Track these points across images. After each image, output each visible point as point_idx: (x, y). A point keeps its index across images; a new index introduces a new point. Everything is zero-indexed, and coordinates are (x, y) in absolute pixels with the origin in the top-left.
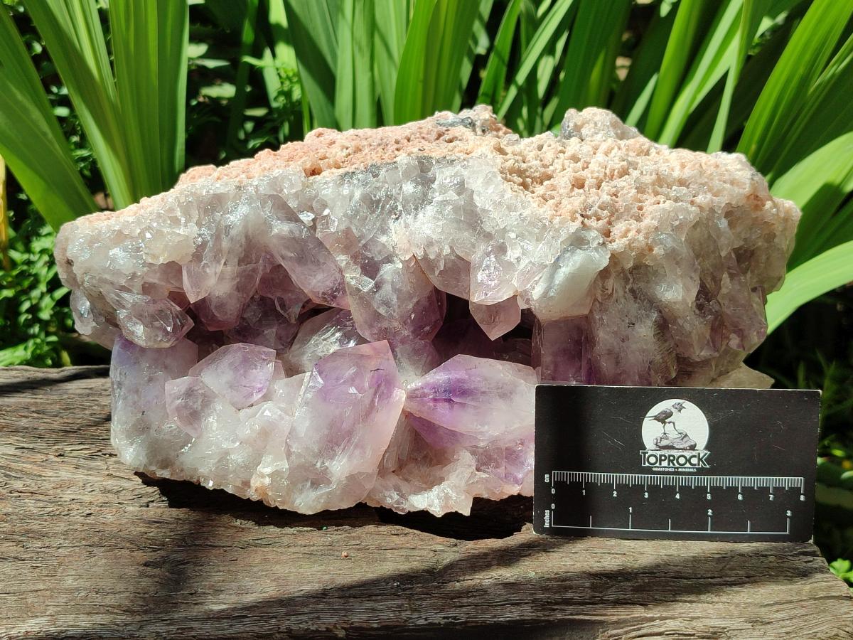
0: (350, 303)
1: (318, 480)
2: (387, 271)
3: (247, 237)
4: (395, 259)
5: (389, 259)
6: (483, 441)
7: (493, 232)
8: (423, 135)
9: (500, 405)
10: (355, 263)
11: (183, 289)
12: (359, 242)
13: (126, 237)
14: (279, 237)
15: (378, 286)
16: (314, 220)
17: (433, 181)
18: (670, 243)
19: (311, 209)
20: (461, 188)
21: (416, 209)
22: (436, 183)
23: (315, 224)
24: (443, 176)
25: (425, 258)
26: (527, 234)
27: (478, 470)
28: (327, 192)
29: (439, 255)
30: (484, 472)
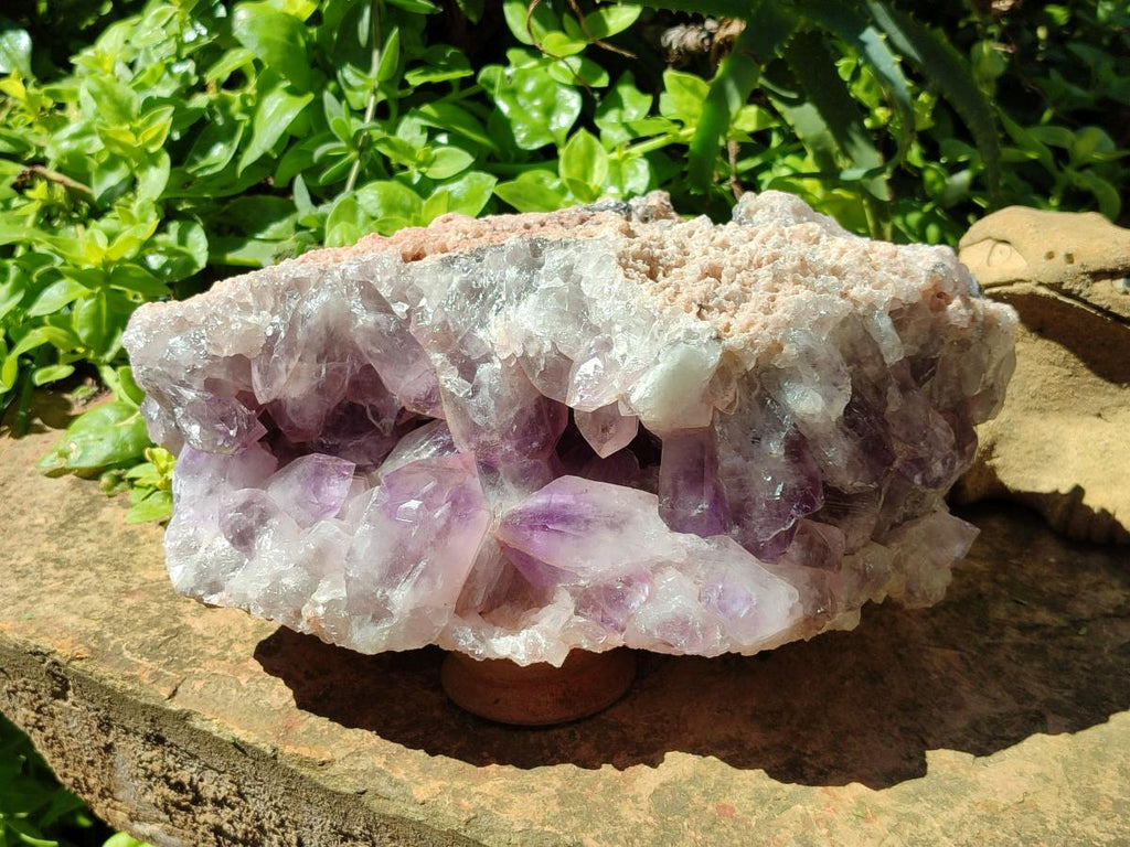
0: (447, 413)
1: (379, 612)
2: (483, 371)
3: (327, 328)
4: (494, 358)
5: (487, 359)
6: (584, 579)
7: (600, 325)
8: (562, 220)
9: (608, 537)
10: (453, 363)
11: (252, 388)
12: (456, 337)
13: (190, 324)
14: (363, 329)
15: (475, 391)
16: (408, 312)
17: (540, 267)
18: (804, 341)
19: (405, 300)
20: (568, 272)
21: (518, 298)
22: (543, 268)
23: (409, 316)
24: (553, 259)
25: (524, 356)
26: (634, 326)
27: (577, 613)
28: (424, 282)
29: (539, 353)
30: (583, 616)
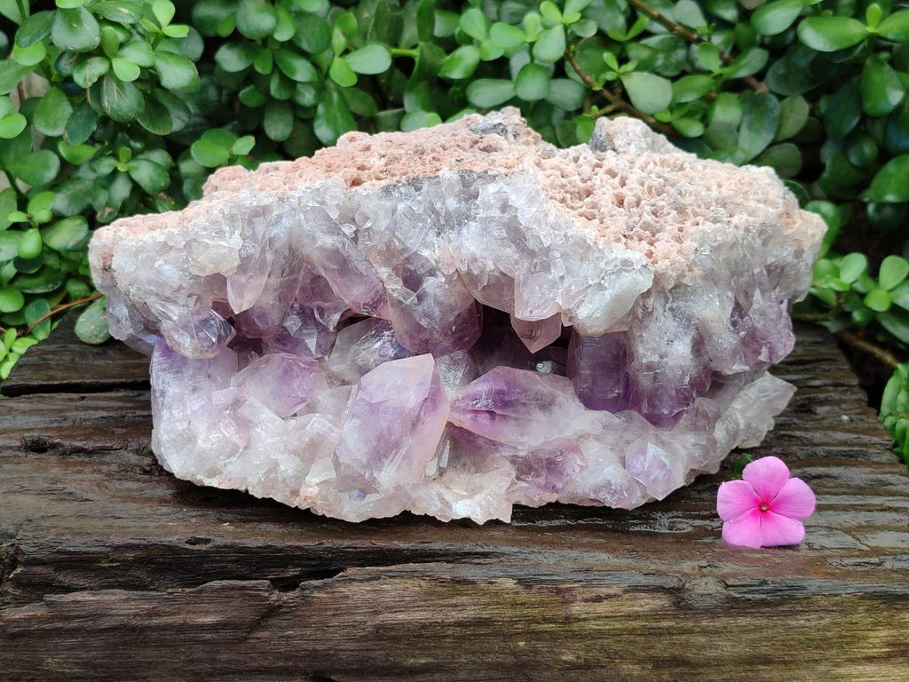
0: (389, 313)
1: (366, 488)
2: (430, 285)
3: (290, 248)
4: (438, 273)
5: (432, 273)
6: (523, 450)
7: (537, 250)
8: (457, 143)
9: (539, 416)
10: (397, 275)
11: (227, 300)
12: (402, 254)
13: (171, 248)
14: (322, 249)
15: (420, 299)
16: (356, 232)
17: (476, 196)
18: (709, 264)
19: (353, 221)
20: (505, 207)
21: (460, 225)
22: (479, 199)
23: (356, 235)
24: (489, 191)
25: (469, 273)
26: (571, 253)
27: (518, 478)
28: (370, 206)
29: (483, 271)
30: (524, 481)
